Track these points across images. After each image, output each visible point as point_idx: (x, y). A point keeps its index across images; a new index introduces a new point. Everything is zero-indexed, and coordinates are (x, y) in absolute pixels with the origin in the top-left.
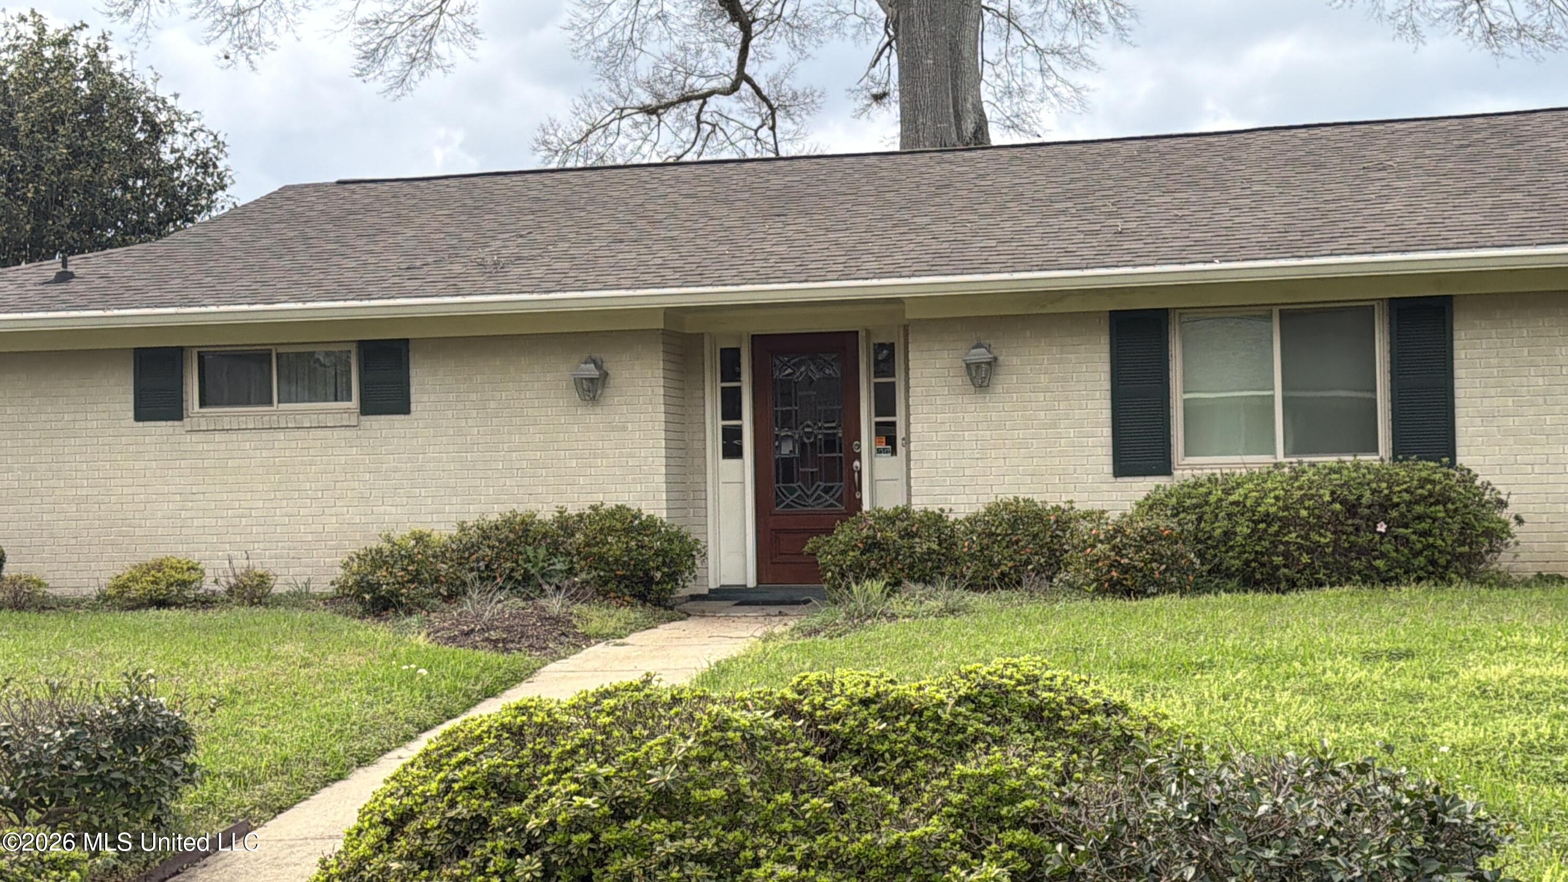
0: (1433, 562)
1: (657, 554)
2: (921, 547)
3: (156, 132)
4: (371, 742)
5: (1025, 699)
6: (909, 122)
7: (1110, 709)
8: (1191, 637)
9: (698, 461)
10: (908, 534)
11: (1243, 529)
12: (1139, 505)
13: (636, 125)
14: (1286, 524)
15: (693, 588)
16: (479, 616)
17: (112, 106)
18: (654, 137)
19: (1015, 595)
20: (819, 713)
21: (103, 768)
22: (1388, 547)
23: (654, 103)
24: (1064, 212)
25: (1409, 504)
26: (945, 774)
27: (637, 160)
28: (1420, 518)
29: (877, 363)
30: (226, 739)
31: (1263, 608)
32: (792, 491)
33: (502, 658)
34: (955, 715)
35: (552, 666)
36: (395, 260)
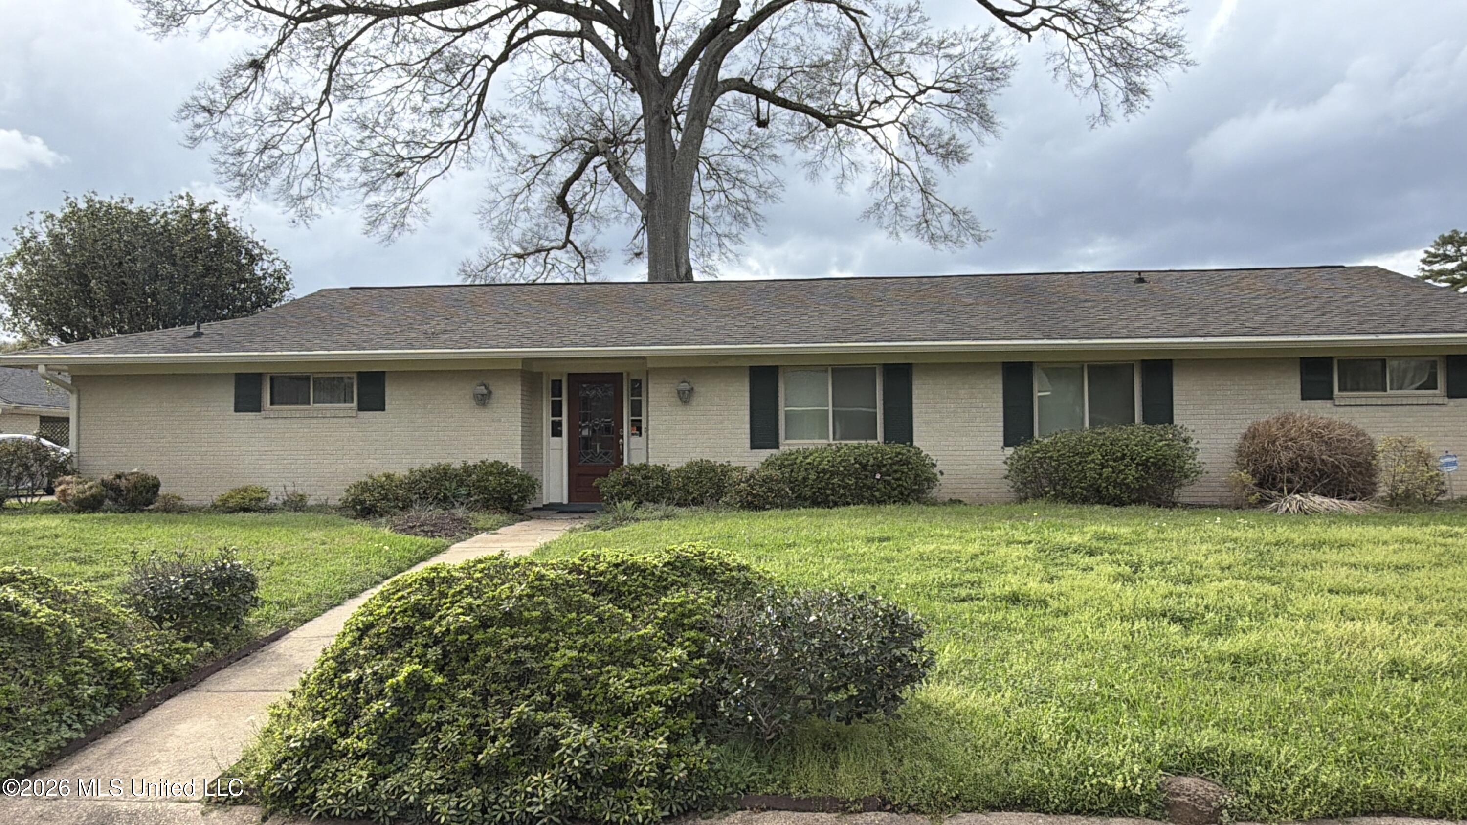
0: (902, 494)
1: (515, 486)
2: (653, 484)
3: (253, 259)
4: (356, 586)
5: (698, 563)
6: (652, 267)
7: (741, 568)
8: (785, 531)
9: (539, 438)
10: (646, 477)
11: (813, 476)
12: (763, 464)
13: (512, 263)
14: (833, 474)
15: (535, 504)
16: (418, 518)
17: (229, 245)
18: (521, 270)
19: (700, 509)
20: (592, 571)
21: (206, 599)
22: (880, 486)
23: (522, 252)
24: (727, 316)
25: (891, 465)
26: (656, 603)
27: (512, 281)
28: (896, 472)
29: (633, 389)
30: (277, 583)
31: (820, 516)
32: (588, 454)
33: (429, 541)
34: (662, 572)
35: (457, 545)
36: (379, 330)
